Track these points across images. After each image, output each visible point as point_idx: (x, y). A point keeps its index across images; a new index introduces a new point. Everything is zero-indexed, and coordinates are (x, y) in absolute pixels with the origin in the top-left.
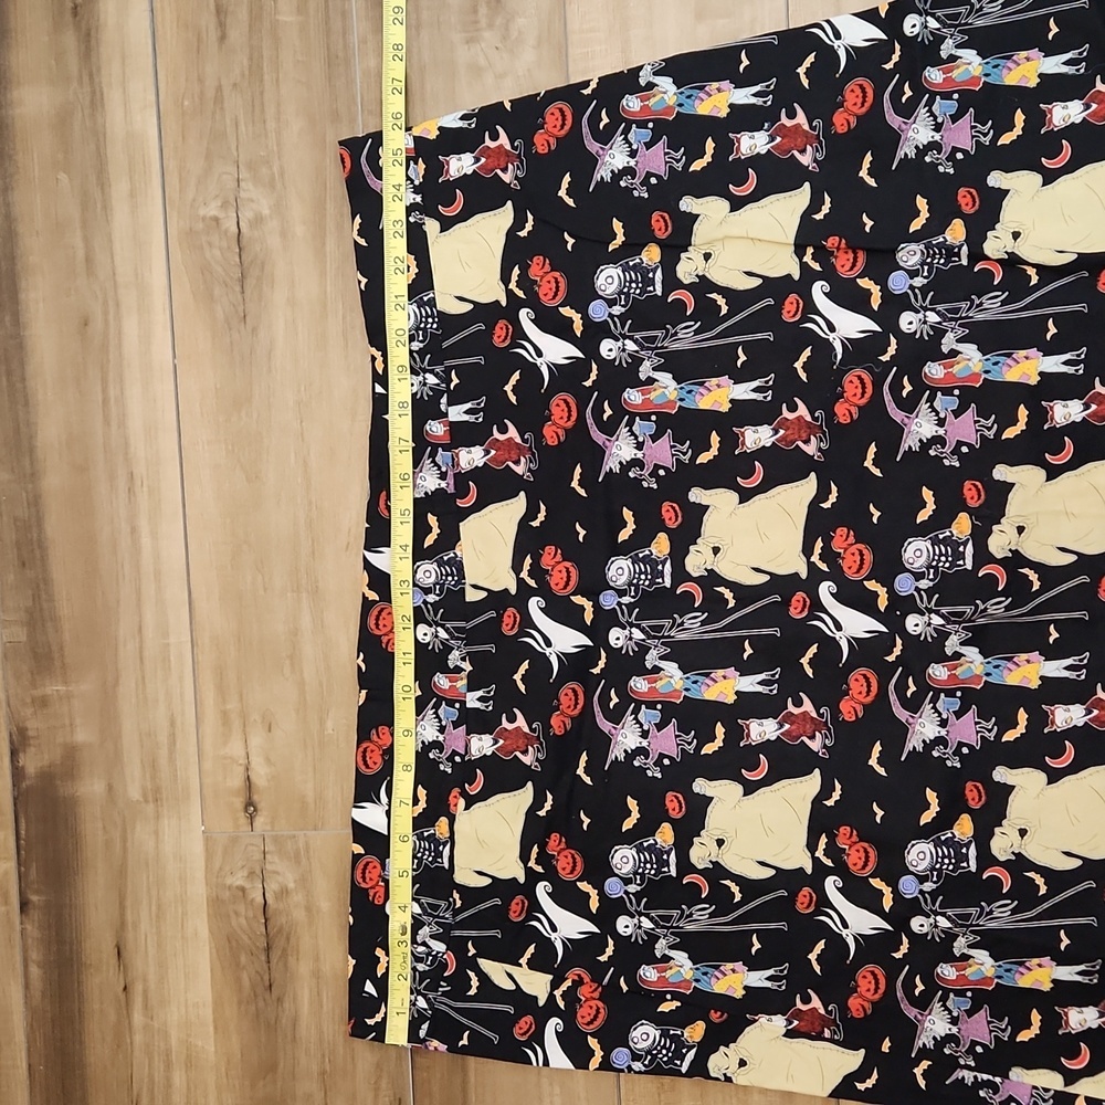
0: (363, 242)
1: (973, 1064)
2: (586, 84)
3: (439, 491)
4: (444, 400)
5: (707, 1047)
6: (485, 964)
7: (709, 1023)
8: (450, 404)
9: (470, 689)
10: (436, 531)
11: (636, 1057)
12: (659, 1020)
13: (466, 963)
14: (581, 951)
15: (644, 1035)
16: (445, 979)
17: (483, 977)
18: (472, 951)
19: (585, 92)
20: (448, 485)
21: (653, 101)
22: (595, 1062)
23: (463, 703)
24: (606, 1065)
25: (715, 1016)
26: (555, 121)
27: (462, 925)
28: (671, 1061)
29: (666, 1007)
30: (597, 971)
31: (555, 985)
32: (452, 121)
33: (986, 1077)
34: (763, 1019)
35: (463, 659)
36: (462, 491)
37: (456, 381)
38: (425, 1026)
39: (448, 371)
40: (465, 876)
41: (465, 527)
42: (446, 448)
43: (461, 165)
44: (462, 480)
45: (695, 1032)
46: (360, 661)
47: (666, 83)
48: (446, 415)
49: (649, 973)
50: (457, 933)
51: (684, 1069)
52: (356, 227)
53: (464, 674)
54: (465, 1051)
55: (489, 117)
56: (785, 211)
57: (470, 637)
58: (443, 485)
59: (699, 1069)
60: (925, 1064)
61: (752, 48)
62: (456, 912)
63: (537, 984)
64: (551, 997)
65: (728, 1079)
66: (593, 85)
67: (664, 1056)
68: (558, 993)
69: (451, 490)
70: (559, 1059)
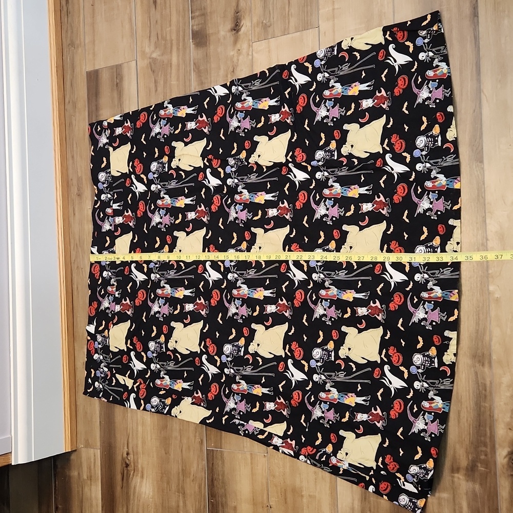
0: (93, 154)
1: (239, 418)
2: (151, 106)
3: (110, 230)
4: (112, 202)
5: (172, 406)
6: (117, 375)
7: (172, 398)
8: (113, 203)
9: (117, 291)
10: (109, 242)
11: (152, 407)
12: (159, 396)
13: (113, 375)
14: (142, 373)
15: (155, 401)
16: (107, 380)
17: (117, 380)
18: (114, 372)
19: (151, 109)
20: (112, 228)
21: (167, 112)
22: (142, 408)
23: (115, 295)
24: (145, 409)
25: (173, 396)
26: (143, 117)
27: (112, 363)
28: (162, 410)
29: (161, 393)
30: (145, 380)
31: (134, 383)
32: (118, 118)
33: (242, 422)
34: (186, 398)
35: (115, 282)
36: (116, 230)
37: (116, 196)
38: (101, 393)
39: (114, 193)
40: (112, 349)
41: (117, 241)
42: (112, 217)
43: (119, 131)
44: (116, 226)
45: (168, 401)
46: (89, 281)
47: (170, 106)
48: (112, 207)
49: (158, 382)
50: (111, 366)
51: (165, 412)
52: (92, 149)
53: (115, 286)
54: (111, 402)
55: (126, 116)
56: (200, 146)
57: (117, 275)
58: (111, 228)
59: (169, 413)
60: (226, 417)
61: (193, 96)
62: (111, 359)
63: (129, 383)
64: (133, 387)
65: (176, 417)
66: (153, 107)
67: (160, 408)
68: (135, 386)
69: (113, 230)
70: (134, 406)
